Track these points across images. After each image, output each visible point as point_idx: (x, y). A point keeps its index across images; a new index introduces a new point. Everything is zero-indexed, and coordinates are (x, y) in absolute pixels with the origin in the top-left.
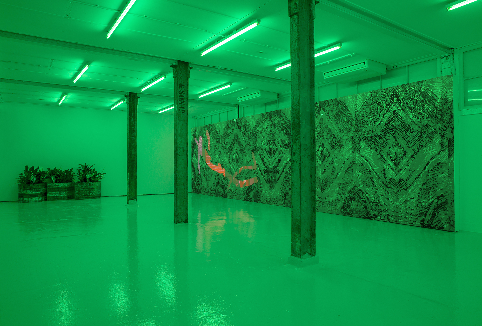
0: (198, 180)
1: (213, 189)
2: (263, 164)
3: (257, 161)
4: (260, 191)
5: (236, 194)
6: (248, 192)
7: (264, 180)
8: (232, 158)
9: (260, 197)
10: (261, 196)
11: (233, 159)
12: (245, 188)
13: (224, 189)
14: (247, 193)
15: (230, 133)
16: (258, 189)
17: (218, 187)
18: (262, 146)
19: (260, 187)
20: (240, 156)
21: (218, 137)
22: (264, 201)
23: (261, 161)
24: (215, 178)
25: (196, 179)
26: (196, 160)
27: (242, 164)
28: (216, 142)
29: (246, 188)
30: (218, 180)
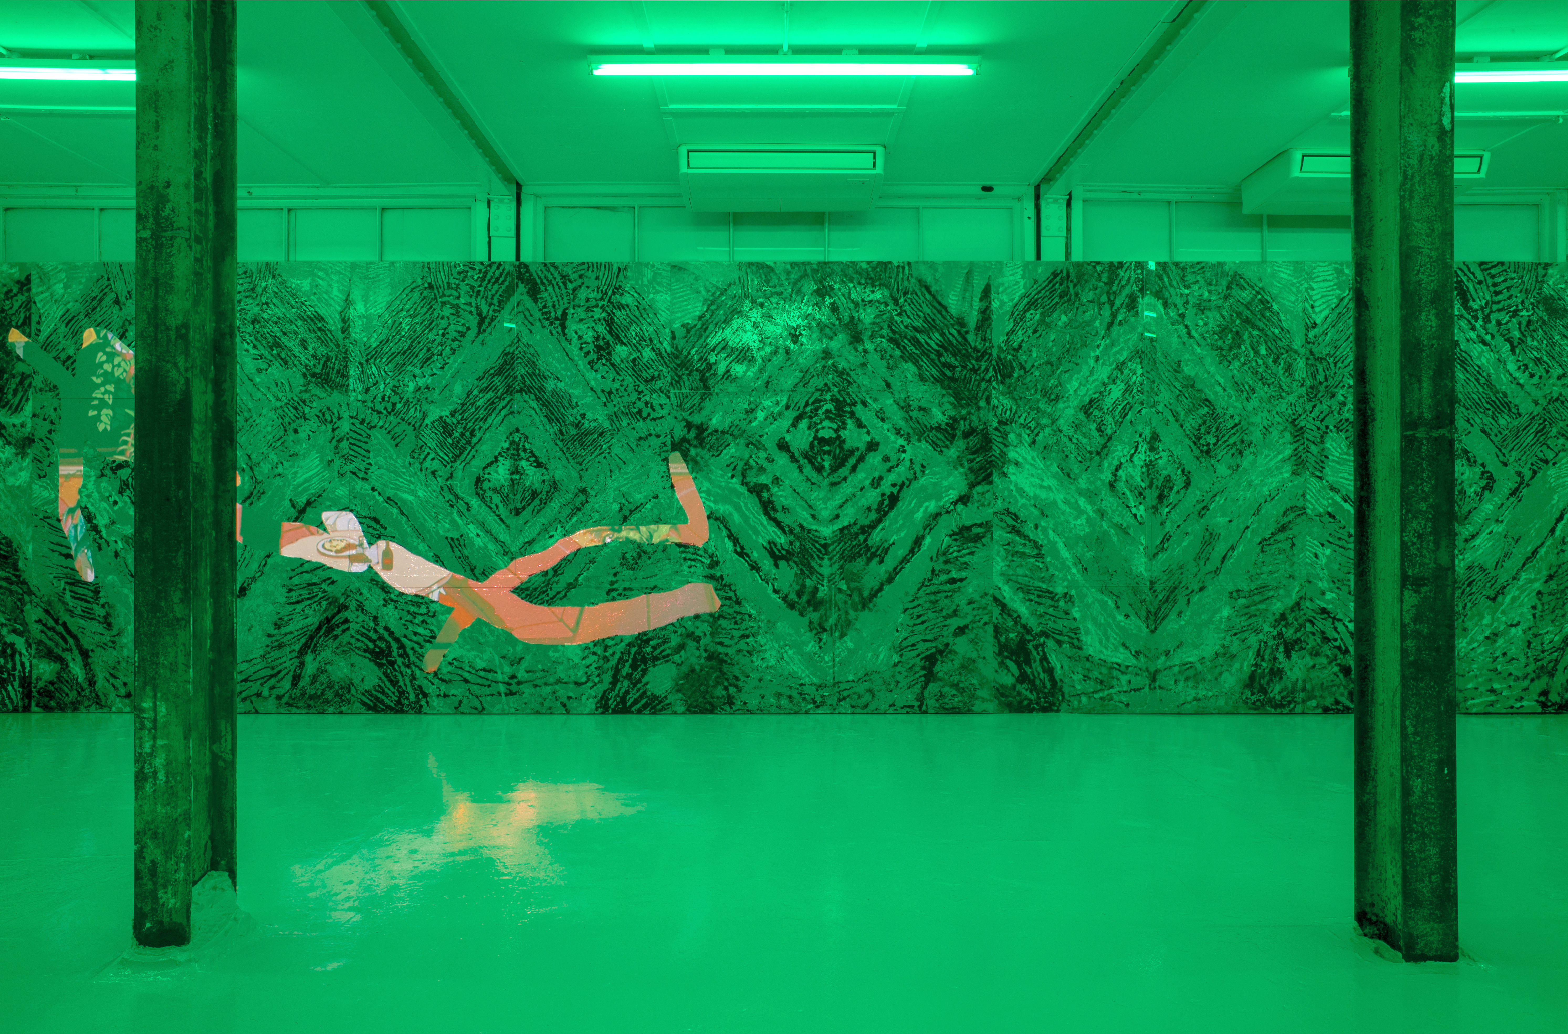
0: (65, 617)
1: (269, 672)
2: (766, 513)
3: (715, 502)
4: (739, 651)
5: (519, 683)
6: (634, 667)
7: (775, 596)
8: (478, 481)
9: (736, 686)
10: (742, 678)
11: (486, 485)
12: (606, 648)
13: (392, 663)
14: (626, 670)
15: (463, 335)
16: (721, 644)
17: (326, 654)
18: (760, 427)
19: (737, 634)
20: (561, 470)
21: (322, 350)
22: (773, 701)
23: (751, 504)
24: (283, 600)
25: (33, 613)
26: (30, 484)
27: (572, 515)
28: (302, 381)
29: (610, 643)
30: (329, 614)
